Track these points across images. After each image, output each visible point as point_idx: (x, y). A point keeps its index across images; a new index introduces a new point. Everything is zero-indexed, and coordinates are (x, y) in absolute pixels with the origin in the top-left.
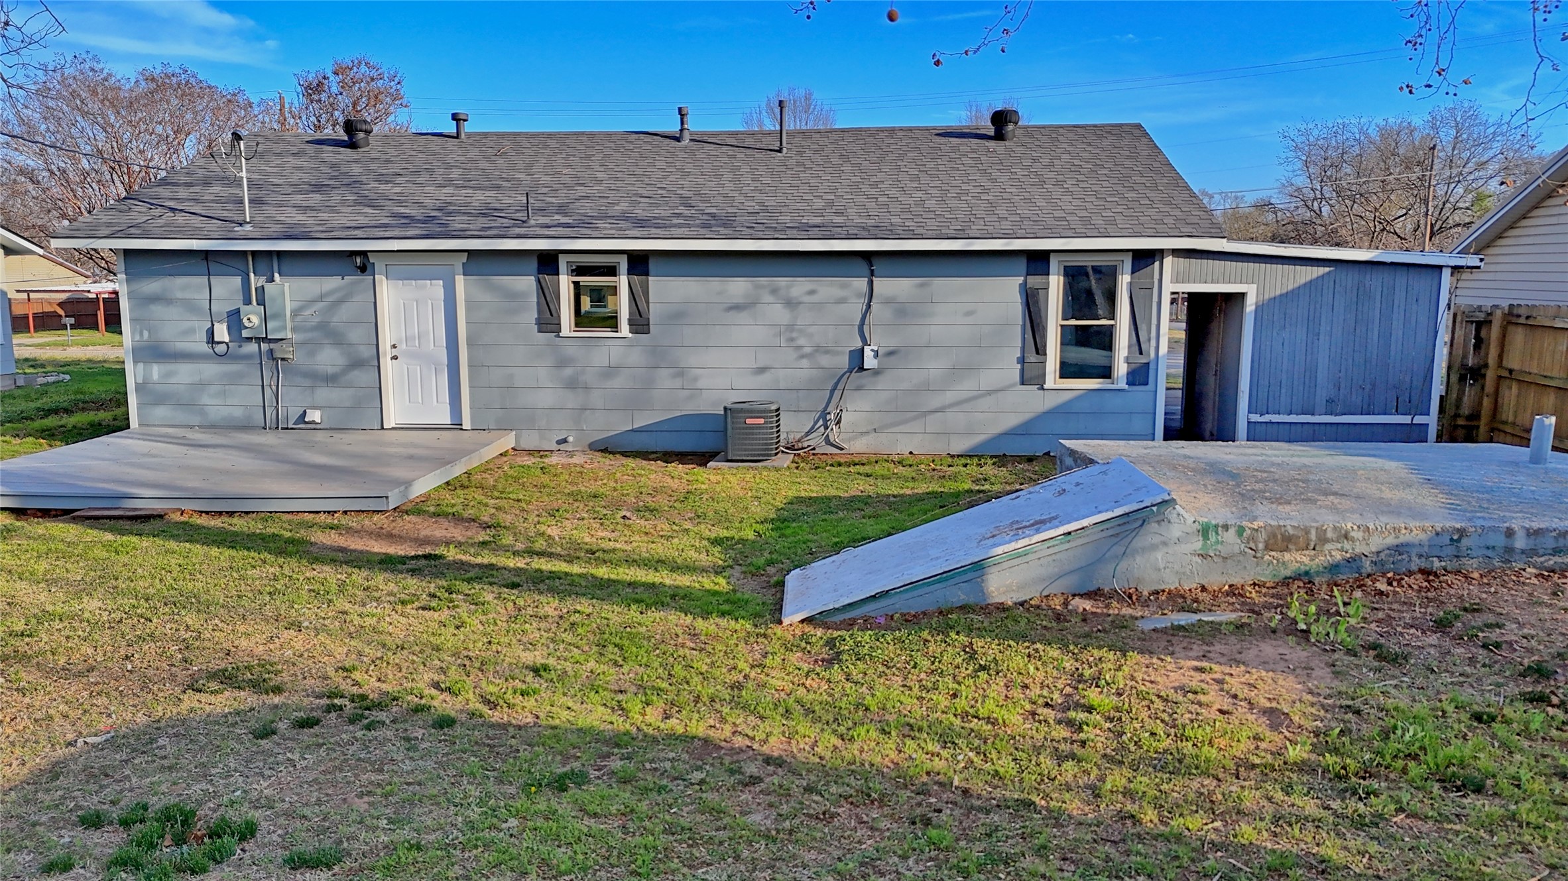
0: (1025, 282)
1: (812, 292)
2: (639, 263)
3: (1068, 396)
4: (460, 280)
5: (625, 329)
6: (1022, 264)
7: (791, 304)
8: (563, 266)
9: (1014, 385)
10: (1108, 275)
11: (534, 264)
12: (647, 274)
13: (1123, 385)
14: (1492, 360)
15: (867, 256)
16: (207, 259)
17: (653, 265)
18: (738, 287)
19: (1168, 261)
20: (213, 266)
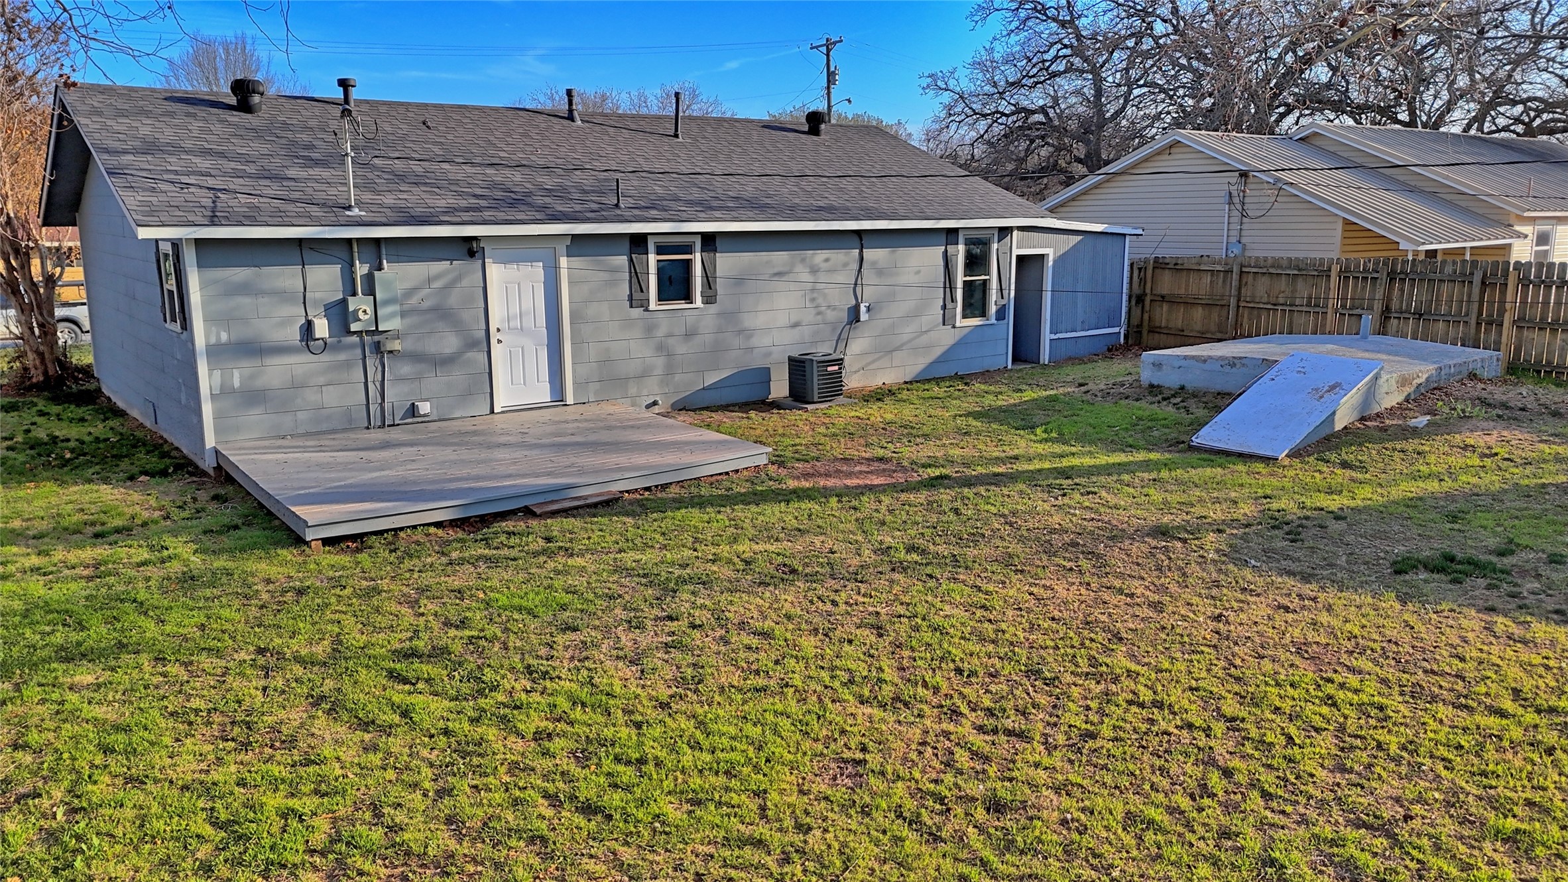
0: (946, 251)
1: (827, 260)
2: (709, 240)
3: (966, 330)
4: (564, 261)
5: (698, 301)
6: (943, 238)
7: (814, 271)
8: (651, 247)
9: (938, 325)
10: (985, 244)
11: (626, 245)
12: (715, 251)
13: (993, 321)
14: (1148, 291)
15: (858, 233)
16: (300, 246)
17: (719, 243)
18: (779, 258)
19: (1015, 233)
20: (307, 254)
